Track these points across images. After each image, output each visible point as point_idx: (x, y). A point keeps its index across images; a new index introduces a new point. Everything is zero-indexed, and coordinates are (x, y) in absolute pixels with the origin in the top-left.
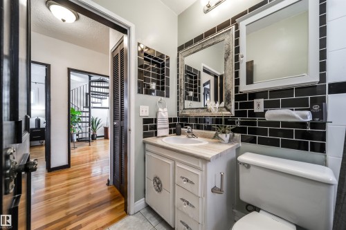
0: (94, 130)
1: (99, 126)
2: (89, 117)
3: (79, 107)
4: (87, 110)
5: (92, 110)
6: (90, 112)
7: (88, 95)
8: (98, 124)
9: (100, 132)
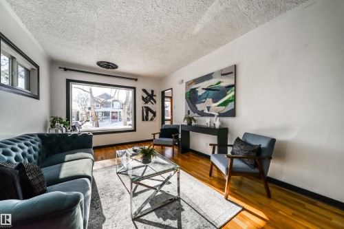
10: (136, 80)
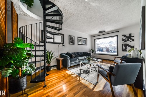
0: (49, 62)
1: (53, 58)
2: (44, 50)
3: (36, 41)
4: (43, 44)
5: (47, 44)
6: (44, 46)
7: (43, 32)
8: (52, 57)
9: (53, 63)
10: (118, 32)
